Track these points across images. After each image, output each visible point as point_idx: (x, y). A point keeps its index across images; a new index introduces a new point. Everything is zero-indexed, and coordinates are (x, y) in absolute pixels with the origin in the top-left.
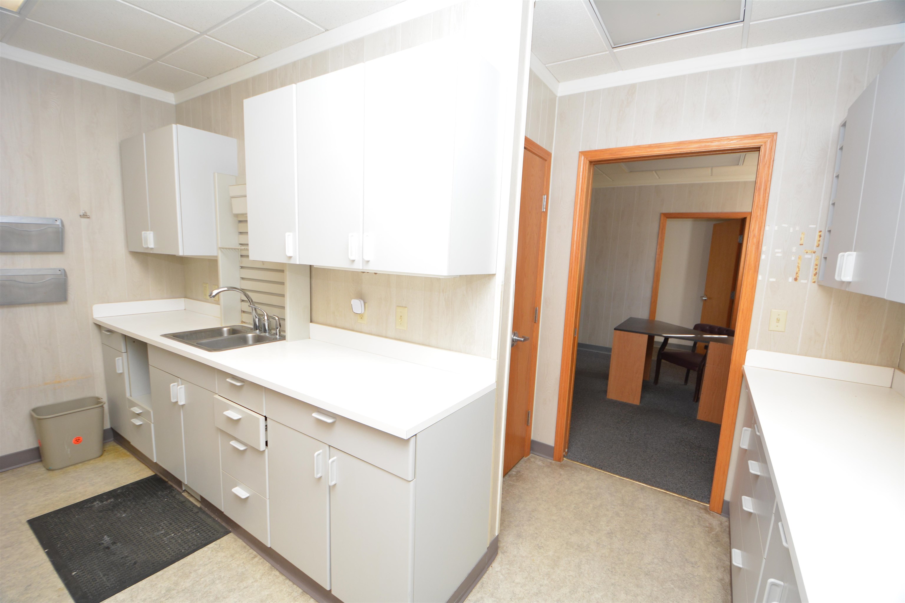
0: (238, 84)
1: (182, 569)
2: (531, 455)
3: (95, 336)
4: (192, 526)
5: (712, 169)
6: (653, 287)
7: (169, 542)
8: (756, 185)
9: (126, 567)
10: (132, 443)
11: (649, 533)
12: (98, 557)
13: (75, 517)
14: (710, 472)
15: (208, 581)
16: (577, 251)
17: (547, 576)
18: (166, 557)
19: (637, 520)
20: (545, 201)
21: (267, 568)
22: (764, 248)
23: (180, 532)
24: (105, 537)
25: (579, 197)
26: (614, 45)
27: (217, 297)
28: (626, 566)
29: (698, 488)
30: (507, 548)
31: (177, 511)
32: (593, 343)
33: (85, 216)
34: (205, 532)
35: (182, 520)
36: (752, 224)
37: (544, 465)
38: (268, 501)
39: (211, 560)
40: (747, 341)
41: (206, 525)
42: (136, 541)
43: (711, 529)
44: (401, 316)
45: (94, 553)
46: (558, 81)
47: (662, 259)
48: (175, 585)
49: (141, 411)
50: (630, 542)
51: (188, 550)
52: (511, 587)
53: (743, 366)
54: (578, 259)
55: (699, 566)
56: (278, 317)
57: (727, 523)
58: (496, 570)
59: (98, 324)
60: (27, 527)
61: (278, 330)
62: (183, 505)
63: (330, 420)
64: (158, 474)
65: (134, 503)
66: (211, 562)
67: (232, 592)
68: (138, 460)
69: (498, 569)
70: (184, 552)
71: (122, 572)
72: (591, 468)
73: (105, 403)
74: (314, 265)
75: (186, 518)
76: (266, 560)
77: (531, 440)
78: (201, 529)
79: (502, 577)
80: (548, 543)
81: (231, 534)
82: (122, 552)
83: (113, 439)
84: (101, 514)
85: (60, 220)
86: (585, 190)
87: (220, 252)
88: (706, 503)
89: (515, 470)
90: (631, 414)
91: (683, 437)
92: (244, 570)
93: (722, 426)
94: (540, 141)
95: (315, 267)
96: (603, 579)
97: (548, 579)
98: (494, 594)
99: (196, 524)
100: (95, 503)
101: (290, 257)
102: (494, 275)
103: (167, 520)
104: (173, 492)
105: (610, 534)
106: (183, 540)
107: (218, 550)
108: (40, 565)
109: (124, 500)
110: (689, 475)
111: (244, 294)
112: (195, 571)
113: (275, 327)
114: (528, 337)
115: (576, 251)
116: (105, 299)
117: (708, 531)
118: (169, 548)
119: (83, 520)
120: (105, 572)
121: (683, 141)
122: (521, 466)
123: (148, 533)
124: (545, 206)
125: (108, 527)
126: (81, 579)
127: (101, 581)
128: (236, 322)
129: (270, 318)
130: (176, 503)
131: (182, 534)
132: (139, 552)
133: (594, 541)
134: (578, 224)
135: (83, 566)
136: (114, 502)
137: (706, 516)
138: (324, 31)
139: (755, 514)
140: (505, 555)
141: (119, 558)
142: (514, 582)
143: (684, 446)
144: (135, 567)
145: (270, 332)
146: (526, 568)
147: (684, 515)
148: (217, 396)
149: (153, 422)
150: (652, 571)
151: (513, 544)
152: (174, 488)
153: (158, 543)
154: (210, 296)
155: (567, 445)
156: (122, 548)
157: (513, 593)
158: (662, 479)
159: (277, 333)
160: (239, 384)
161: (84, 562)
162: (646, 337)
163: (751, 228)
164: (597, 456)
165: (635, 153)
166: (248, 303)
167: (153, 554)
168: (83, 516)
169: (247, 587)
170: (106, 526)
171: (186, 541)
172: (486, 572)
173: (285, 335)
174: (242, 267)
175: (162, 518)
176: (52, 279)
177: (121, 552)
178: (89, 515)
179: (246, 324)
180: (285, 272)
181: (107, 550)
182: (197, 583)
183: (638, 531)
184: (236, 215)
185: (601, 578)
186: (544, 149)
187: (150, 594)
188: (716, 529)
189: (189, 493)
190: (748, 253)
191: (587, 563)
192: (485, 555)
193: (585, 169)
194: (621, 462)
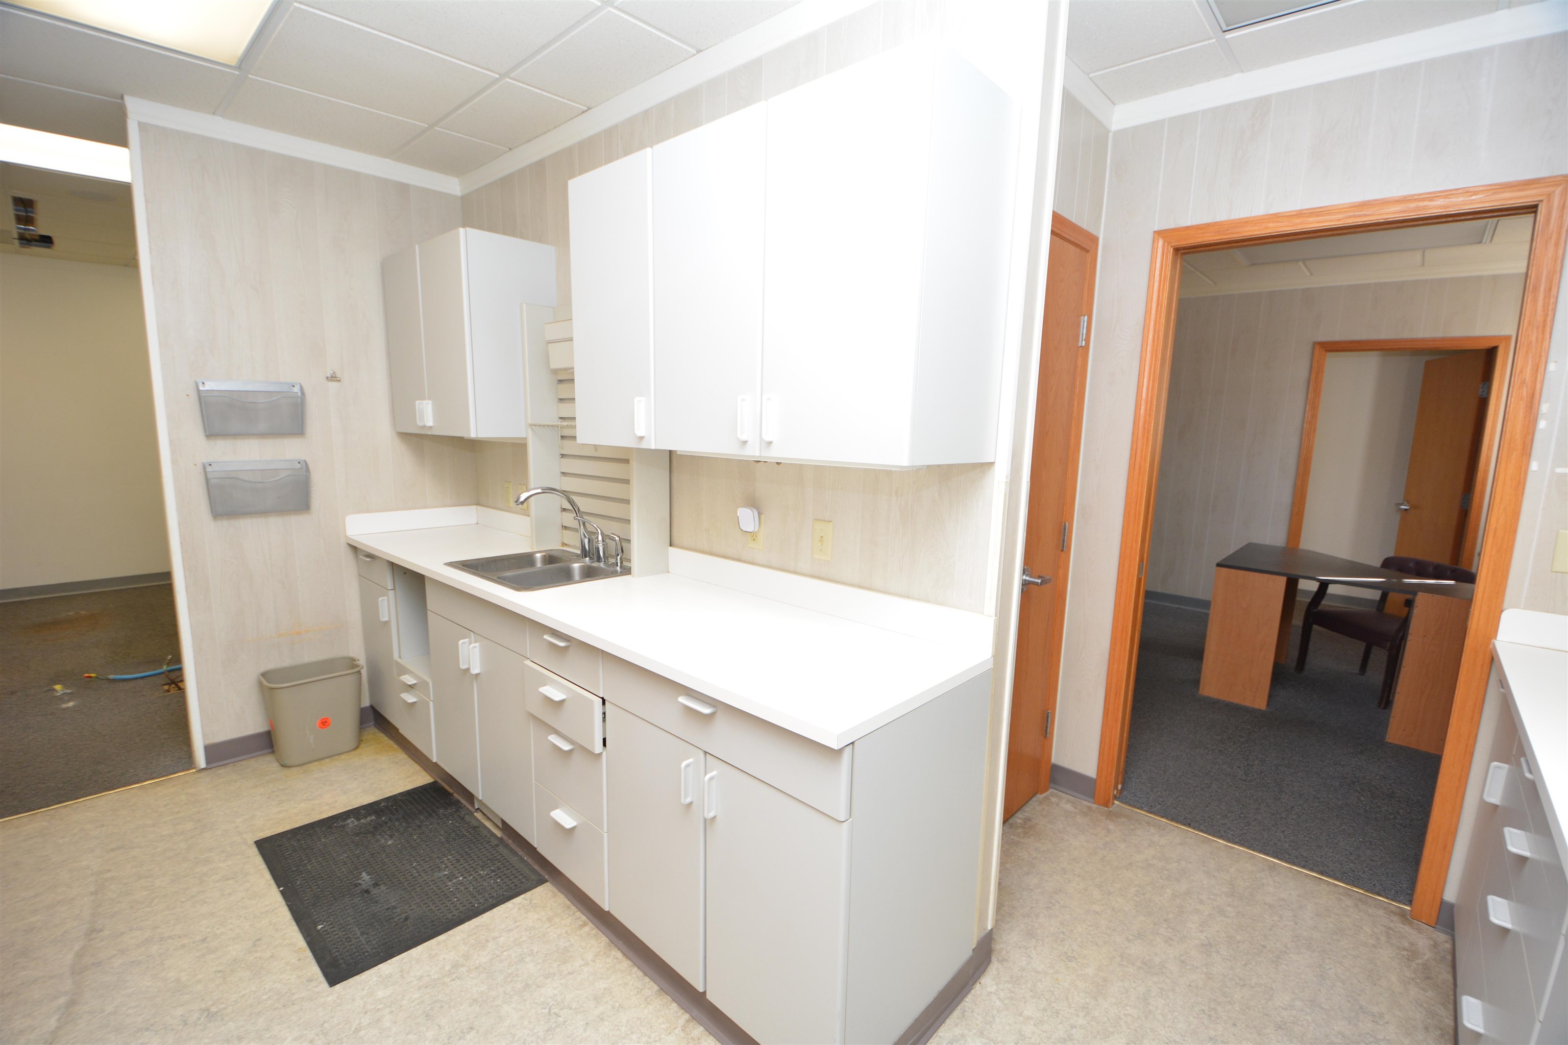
0: (556, 156)
1: (475, 933)
2: (1051, 790)
3: (348, 565)
4: (490, 867)
5: (1424, 252)
6: (1295, 484)
7: (456, 889)
8: (1528, 281)
9: (394, 924)
10: (401, 731)
11: (1285, 952)
12: (353, 905)
13: (321, 840)
14: (1413, 845)
15: (513, 956)
16: (1147, 417)
17: (1083, 1011)
18: (452, 912)
19: (1261, 925)
20: (1085, 327)
21: (603, 944)
22: (1544, 408)
23: (471, 875)
24: (364, 874)
25: (1153, 317)
26: (1228, 26)
27: (525, 504)
28: (1237, 1009)
29: (1387, 874)
30: (1007, 952)
31: (468, 841)
32: (1171, 591)
33: (333, 378)
34: (508, 877)
35: (474, 855)
36: (1519, 359)
37: (1076, 811)
38: (606, 835)
39: (518, 924)
40: (1504, 592)
41: (510, 866)
42: (408, 884)
43: (1412, 954)
44: (822, 537)
45: (348, 898)
46: (1113, 102)
47: (1315, 431)
48: (464, 959)
49: (415, 682)
50: (1245, 965)
51: (484, 904)
52: (1016, 1023)
53: (1493, 641)
54: (1148, 433)
55: (1387, 1023)
56: (618, 537)
57: (1448, 946)
58: (989, 989)
59: (353, 545)
60: (255, 850)
61: (619, 557)
62: (476, 832)
63: (706, 710)
64: (439, 781)
65: (404, 824)
66: (517, 927)
67: (550, 979)
68: (410, 757)
69: (993, 989)
70: (478, 907)
71: (387, 931)
72: (1168, 822)
73: (362, 668)
74: (676, 451)
75: (480, 853)
76: (601, 931)
77: (1052, 763)
78: (503, 872)
79: (998, 1003)
80: (1086, 952)
81: (548, 884)
82: (388, 900)
83: (373, 723)
84: (357, 838)
85: (299, 385)
86: (1165, 302)
87: (530, 431)
88: (1404, 904)
89: (1021, 816)
90: (1249, 727)
91: (1357, 776)
92: (568, 944)
93: (1444, 757)
94: (1077, 217)
95: (678, 453)
96: (1192, 1027)
97: (1086, 1016)
98: (985, 1033)
99: (494, 864)
100: (349, 821)
101: (642, 438)
102: (992, 464)
103: (452, 854)
104: (461, 810)
105: (1207, 947)
106: (476, 888)
107: (528, 908)
108: (273, 911)
109: (390, 819)
110: (1368, 849)
111: (568, 500)
112: (495, 938)
113: (614, 554)
114: (1048, 577)
115: (1145, 418)
116: (365, 508)
117: (1407, 957)
118: (455, 899)
119: (333, 845)
120: (363, 929)
121: (1369, 201)
122: (1033, 809)
123: (424, 873)
124: (1084, 335)
125: (367, 860)
126: (330, 937)
127: (357, 942)
128: (553, 545)
129: (606, 539)
130: (464, 828)
131: (474, 879)
132: (412, 901)
133: (1175, 956)
134: (1151, 367)
135: (333, 917)
136: (375, 822)
137: (1406, 929)
138: (695, 53)
139: (1517, 934)
140: (1005, 965)
141: (383, 908)
142: (1021, 1014)
143: (1359, 793)
144: (406, 925)
145: (606, 561)
146: (1043, 993)
147: (1357, 924)
148: (528, 663)
149: (432, 699)
150: (1290, 1023)
151: (1020, 947)
152: (462, 804)
153: (439, 889)
154: (517, 501)
155: (1120, 778)
156: (388, 893)
157: (1021, 1034)
158: (1312, 851)
159: (617, 563)
160: (562, 644)
161: (334, 911)
162: (1282, 581)
163: (1516, 366)
164: (1180, 801)
165: (1267, 228)
166: (574, 513)
167: (432, 907)
168: (332, 839)
169: (573, 973)
170: (365, 857)
171: (481, 890)
172: (969, 991)
173: (631, 567)
174: (563, 456)
175: (444, 851)
176: (289, 475)
177: (386, 899)
178: (341, 839)
179: (569, 547)
180: (630, 463)
181: (366, 895)
182: (498, 958)
183: (1264, 946)
184: (555, 372)
185: (1189, 1026)
186: (1086, 231)
187: (428, 969)
188: (1424, 954)
189: (484, 814)
190: (1508, 417)
191: (1160, 995)
192: (969, 961)
193: (1166, 263)
194: (1229, 815)
